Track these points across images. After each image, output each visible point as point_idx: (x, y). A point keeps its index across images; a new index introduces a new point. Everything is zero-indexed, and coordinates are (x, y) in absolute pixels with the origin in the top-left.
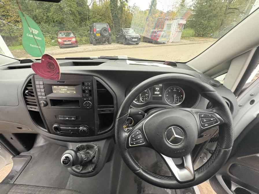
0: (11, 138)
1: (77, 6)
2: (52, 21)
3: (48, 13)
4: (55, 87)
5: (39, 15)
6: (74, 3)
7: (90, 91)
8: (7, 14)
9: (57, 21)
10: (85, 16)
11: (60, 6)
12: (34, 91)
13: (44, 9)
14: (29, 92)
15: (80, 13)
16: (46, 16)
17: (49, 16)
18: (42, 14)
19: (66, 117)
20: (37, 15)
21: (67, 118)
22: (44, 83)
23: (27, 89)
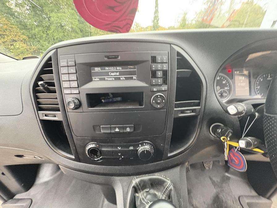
0: (3, 174)
1: (78, 24)
2: (52, 39)
3: (48, 31)
4: (97, 69)
5: (38, 33)
6: (75, 20)
7: (165, 73)
8: (4, 33)
9: (57, 39)
10: (87, 33)
11: (61, 24)
12: (55, 81)
13: (44, 28)
14: (46, 83)
15: (81, 30)
16: (46, 34)
17: (50, 34)
18: (41, 32)
19: (115, 128)
20: (37, 33)
21: (117, 130)
22: (77, 63)
23: (42, 80)
